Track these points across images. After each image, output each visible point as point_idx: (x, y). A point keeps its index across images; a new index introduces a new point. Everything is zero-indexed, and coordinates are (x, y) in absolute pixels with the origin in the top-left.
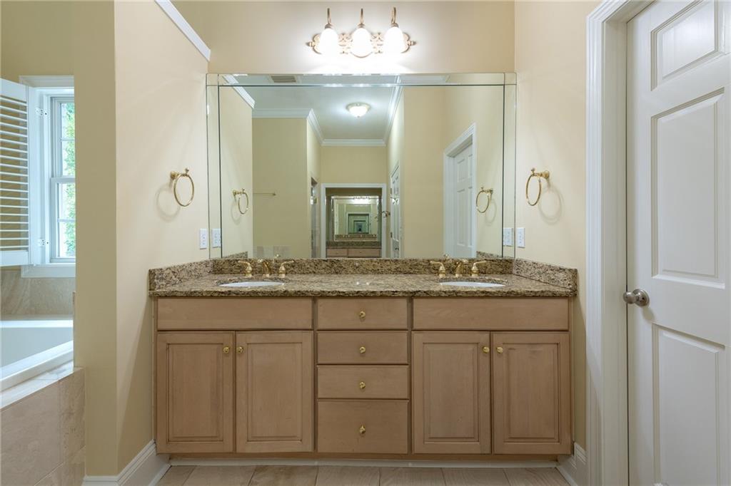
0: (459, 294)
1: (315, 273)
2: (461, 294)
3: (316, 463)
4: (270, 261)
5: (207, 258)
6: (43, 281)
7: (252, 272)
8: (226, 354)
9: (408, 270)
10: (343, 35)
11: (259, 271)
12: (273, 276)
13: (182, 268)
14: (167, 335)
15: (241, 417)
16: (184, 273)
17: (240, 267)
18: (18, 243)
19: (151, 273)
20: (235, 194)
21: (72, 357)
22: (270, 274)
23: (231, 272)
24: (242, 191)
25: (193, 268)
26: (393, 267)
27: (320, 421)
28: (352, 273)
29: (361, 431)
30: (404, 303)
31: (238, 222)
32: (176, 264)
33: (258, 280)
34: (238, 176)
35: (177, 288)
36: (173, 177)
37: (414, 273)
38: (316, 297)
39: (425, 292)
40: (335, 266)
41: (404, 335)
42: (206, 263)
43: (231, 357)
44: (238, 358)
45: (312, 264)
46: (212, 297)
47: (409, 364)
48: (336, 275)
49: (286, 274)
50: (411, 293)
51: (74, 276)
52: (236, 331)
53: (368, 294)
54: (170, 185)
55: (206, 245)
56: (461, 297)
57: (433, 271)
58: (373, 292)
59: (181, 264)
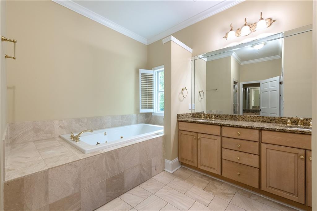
0: (285, 131)
1: (226, 119)
2: (286, 131)
3: (223, 181)
4: (210, 114)
5: (191, 112)
6: (156, 116)
7: (204, 117)
8: (195, 139)
9: (269, 121)
10: (238, 29)
11: (205, 117)
12: (210, 119)
13: (184, 114)
14: (181, 131)
15: (199, 158)
16: (185, 116)
17: (200, 116)
18: (152, 107)
19: (178, 115)
20: (199, 92)
21: (163, 132)
22: (210, 118)
23: (198, 117)
24: (201, 91)
25: (187, 115)
26: (262, 119)
27: (223, 166)
28: (241, 121)
29: (238, 174)
30: (257, 131)
31: (200, 101)
32: (183, 113)
33: (205, 120)
34: (200, 86)
35: (183, 119)
36: (182, 90)
37: (273, 123)
38: (222, 126)
39: (267, 128)
40: (234, 117)
41: (258, 144)
42: (191, 114)
43: (196, 140)
44: (198, 141)
45: (225, 116)
46: (191, 122)
47: (259, 155)
48: (234, 121)
49: (215, 119)
50: (260, 128)
51: (164, 116)
52: (198, 133)
53: (241, 127)
54: (182, 92)
55: (191, 109)
56: (286, 132)
57: (285, 123)
58: (243, 126)
59: (184, 113)
